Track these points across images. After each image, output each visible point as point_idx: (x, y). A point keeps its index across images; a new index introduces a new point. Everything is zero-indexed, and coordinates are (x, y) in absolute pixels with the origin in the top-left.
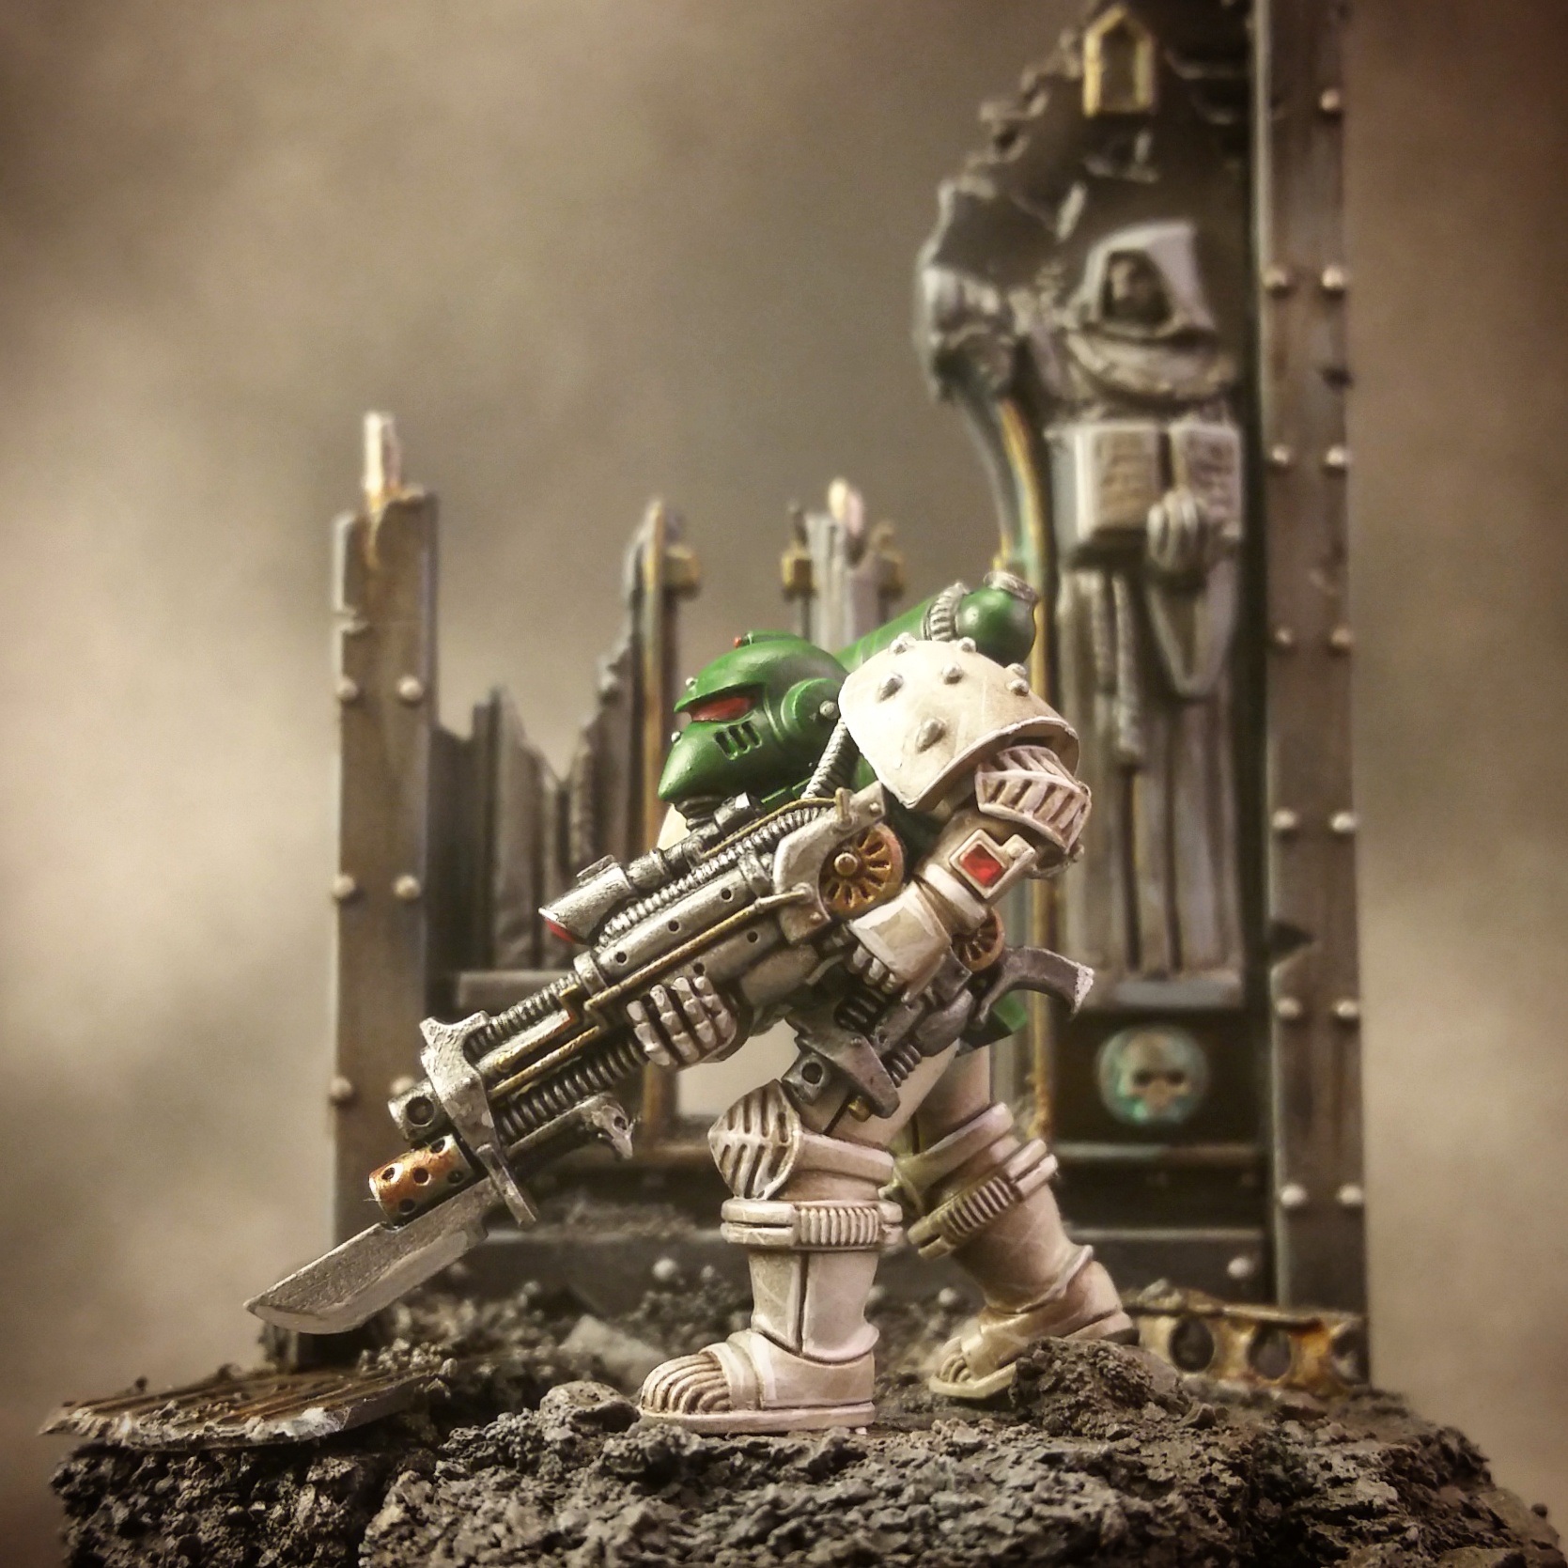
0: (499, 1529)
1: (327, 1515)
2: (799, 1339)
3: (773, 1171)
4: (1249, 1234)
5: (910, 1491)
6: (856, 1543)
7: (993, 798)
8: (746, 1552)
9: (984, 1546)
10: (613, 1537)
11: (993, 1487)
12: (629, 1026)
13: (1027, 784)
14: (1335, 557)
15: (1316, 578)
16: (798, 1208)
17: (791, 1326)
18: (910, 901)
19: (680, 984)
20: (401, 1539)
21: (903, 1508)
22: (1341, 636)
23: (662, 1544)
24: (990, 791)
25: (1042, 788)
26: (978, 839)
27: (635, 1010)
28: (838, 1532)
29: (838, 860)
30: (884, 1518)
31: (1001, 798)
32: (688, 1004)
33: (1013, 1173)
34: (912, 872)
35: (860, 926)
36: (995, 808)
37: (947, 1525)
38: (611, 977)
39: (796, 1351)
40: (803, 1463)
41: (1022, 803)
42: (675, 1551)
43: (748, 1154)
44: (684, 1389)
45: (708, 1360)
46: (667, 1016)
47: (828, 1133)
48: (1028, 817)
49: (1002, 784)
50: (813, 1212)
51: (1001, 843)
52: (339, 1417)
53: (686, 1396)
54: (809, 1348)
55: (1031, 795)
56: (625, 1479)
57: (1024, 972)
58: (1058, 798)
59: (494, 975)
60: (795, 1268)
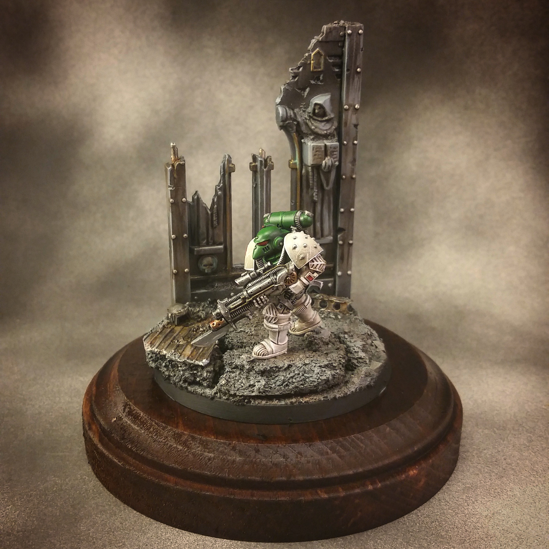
0: (242, 384)
1: (209, 376)
2: (278, 342)
3: (275, 320)
4: (332, 279)
5: (301, 374)
6: (295, 385)
7: (312, 267)
8: (280, 387)
9: (313, 384)
10: (261, 387)
11: (312, 372)
12: (253, 303)
13: (318, 265)
14: (354, 161)
15: (350, 165)
16: (278, 326)
17: (276, 341)
18: (298, 283)
19: (262, 297)
20: (227, 385)
21: (300, 377)
22: (354, 176)
23: (267, 387)
24: (312, 266)
25: (320, 265)
26: (310, 273)
27: (254, 301)
28: (293, 383)
29: (287, 278)
30: (298, 379)
31: (313, 267)
32: (263, 300)
33: (306, 305)
34: (298, 278)
35: (290, 287)
36: (312, 269)
37: (307, 380)
38: (250, 296)
39: (278, 344)
40: (284, 368)
41: (316, 268)
42: (270, 388)
43: (270, 318)
44: (262, 353)
45: (263, 346)
46: (260, 302)
47: (282, 313)
48: (317, 270)
49: (314, 265)
50: (281, 326)
51: (313, 274)
52: (208, 360)
53: (262, 354)
54: (279, 343)
55: (318, 266)
56: (259, 374)
57: (313, 285)
58: (322, 265)
59: (201, 248)
60: (277, 333)
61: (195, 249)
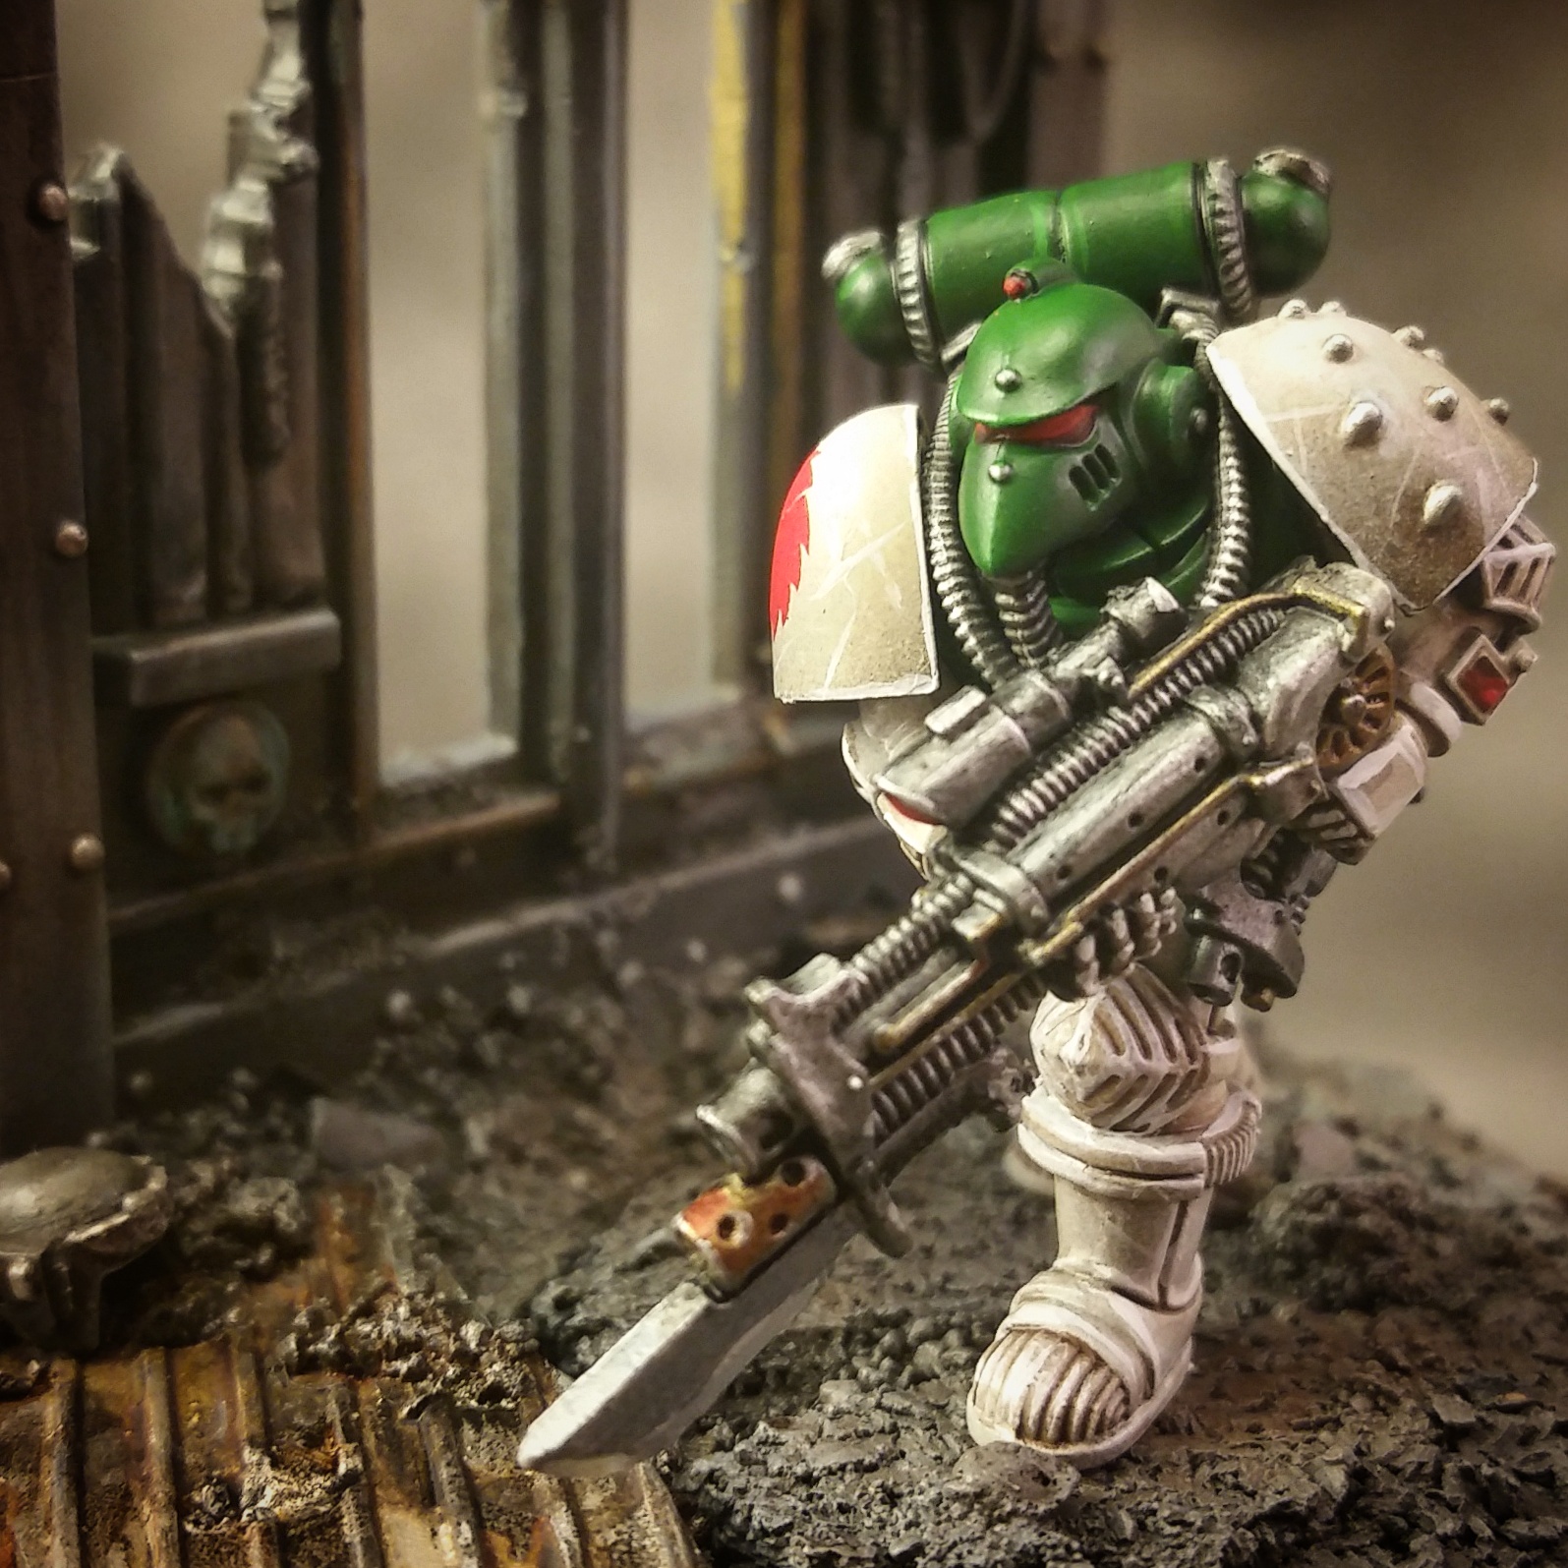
16: (1205, 1144)
17: (1156, 1279)
18: (1402, 740)
24: (1499, 579)
26: (1482, 648)
27: (1088, 949)
31: (1511, 588)
41: (1529, 593)
54: (1172, 1298)
59: (178, 646)
60: (1175, 1209)
61: (137, 656)
